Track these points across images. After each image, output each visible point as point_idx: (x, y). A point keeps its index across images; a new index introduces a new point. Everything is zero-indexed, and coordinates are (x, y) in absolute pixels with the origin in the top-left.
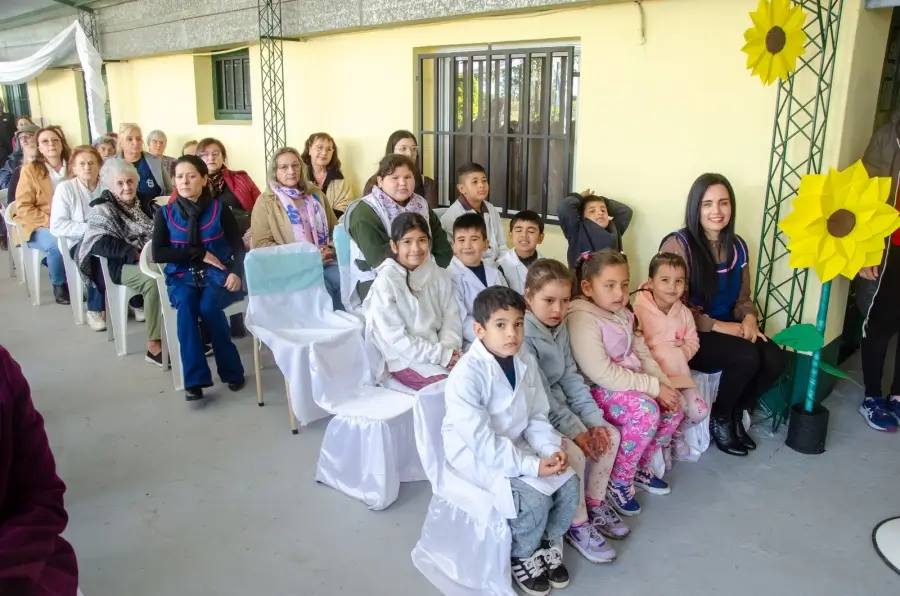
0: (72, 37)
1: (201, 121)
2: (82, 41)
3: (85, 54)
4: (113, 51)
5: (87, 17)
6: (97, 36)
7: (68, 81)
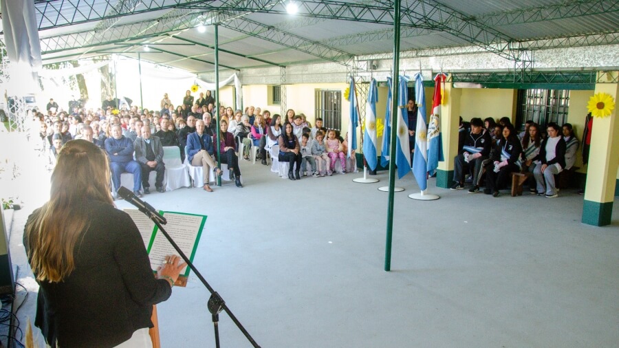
0: (234, 77)
1: (269, 104)
2: (236, 79)
3: (237, 83)
4: (244, 82)
5: (238, 72)
6: (240, 77)
7: (230, 90)
